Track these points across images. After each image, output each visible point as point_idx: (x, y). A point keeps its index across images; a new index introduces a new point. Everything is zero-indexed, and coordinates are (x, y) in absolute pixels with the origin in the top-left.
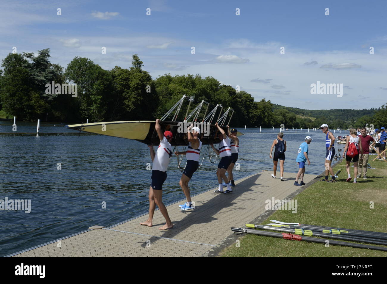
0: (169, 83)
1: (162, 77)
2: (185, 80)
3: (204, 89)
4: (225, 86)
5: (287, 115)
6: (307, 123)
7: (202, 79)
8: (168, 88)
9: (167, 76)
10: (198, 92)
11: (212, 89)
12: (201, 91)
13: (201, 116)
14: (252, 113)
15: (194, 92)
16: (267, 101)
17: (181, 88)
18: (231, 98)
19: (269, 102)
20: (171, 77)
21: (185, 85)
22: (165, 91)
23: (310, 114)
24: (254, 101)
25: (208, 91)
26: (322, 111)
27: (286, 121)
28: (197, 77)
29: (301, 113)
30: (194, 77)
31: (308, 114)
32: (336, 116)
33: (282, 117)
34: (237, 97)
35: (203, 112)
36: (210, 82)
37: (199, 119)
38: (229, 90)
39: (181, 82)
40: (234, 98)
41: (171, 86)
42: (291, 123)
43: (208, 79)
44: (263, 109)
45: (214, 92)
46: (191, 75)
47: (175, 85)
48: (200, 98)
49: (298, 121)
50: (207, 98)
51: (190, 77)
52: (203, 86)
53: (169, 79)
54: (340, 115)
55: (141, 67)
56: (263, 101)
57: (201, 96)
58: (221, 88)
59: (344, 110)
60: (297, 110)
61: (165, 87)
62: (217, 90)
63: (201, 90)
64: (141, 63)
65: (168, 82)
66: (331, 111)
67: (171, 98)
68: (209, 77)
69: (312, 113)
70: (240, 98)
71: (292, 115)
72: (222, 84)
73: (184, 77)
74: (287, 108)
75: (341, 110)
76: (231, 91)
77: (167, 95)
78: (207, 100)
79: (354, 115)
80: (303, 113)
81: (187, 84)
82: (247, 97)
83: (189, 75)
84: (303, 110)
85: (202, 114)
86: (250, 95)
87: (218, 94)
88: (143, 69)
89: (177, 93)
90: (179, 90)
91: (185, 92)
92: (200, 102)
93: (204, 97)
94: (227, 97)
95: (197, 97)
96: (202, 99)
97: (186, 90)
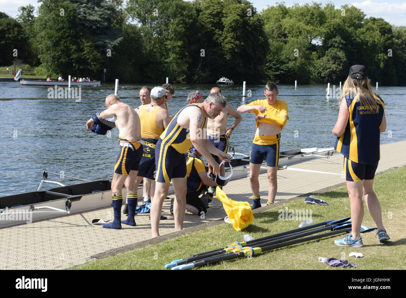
0: (283, 18)
1: (272, 7)
2: (309, 11)
3: (339, 25)
4: (374, 20)
7: (336, 8)
8: (281, 26)
9: (280, 7)
10: (330, 30)
11: (352, 25)
12: (334, 28)
13: (335, 69)
15: (323, 30)
17: (302, 24)
18: (383, 39)
20: (285, 8)
21: (309, 19)
22: (276, 31)
25: (347, 28)
28: (328, 5)
30: (323, 7)
34: (393, 36)
35: (338, 62)
36: (348, 14)
37: (332, 73)
38: (380, 25)
39: (302, 14)
40: (389, 39)
41: (286, 22)
43: (346, 9)
45: (356, 28)
47: (293, 20)
48: (333, 40)
50: (345, 40)
51: (317, 7)
52: (338, 20)
53: (283, 12)
57: (335, 37)
58: (367, 22)
61: (277, 25)
62: (361, 26)
63: (334, 26)
65: (281, 16)
67: (286, 42)
68: (347, 6)
70: (398, 38)
73: (306, 6)
76: (384, 28)
77: (280, 37)
78: (344, 42)
81: (312, 18)
83: (315, 4)
85: (336, 66)
87: (363, 33)
89: (297, 32)
90: (298, 28)
91: (308, 32)
92: (332, 46)
93: (338, 39)
94: (377, 37)
95: (328, 37)
96: (336, 42)
97: (309, 28)
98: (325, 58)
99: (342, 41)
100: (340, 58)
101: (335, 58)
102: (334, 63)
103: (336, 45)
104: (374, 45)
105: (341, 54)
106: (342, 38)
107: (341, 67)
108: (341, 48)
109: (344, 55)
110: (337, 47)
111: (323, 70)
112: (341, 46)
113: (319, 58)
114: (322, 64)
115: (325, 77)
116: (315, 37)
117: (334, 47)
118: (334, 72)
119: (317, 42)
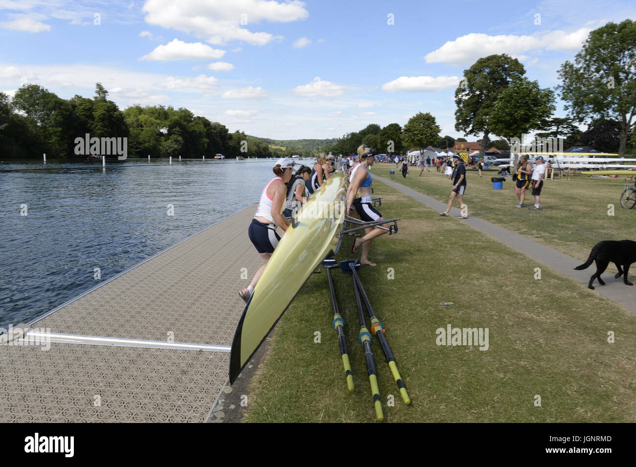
0: (140, 114)
1: (131, 107)
2: (157, 110)
3: (177, 120)
4: (199, 118)
5: (261, 145)
6: (279, 153)
7: (175, 110)
8: (138, 119)
9: (137, 107)
10: (172, 123)
11: (185, 121)
12: (174, 122)
14: (228, 144)
15: (167, 123)
16: (241, 132)
17: (153, 119)
18: (205, 130)
19: (243, 133)
20: (140, 108)
21: (157, 116)
22: (135, 123)
23: (280, 144)
24: (229, 132)
25: (183, 123)
26: (291, 141)
27: (260, 151)
28: (169, 107)
29: (273, 143)
30: (166, 108)
31: (279, 144)
32: (303, 145)
33: (256, 147)
34: (211, 128)
36: (183, 114)
38: (203, 121)
39: (152, 113)
40: (209, 130)
41: (142, 118)
42: (264, 153)
43: (181, 111)
44: (238, 140)
45: (188, 123)
46: (163, 106)
47: (146, 116)
48: (174, 129)
49: (270, 150)
51: (162, 108)
52: (176, 117)
53: (140, 110)
54: (307, 145)
55: (107, 96)
56: (238, 132)
57: (175, 128)
58: (195, 119)
59: (310, 140)
60: (269, 140)
61: (135, 119)
62: (191, 121)
64: (106, 92)
65: (138, 113)
66: (299, 141)
67: (142, 130)
68: (182, 108)
69: (282, 143)
70: (214, 129)
71: (265, 146)
72: (195, 116)
73: (155, 107)
74: (259, 139)
75: (308, 140)
76: (206, 123)
77: (138, 127)
78: (182, 131)
79: (318, 145)
80: (275, 144)
81: (159, 115)
82: (222, 129)
83: (161, 106)
84: (274, 141)
86: (224, 126)
87: (193, 126)
88: (108, 98)
89: (150, 124)
90: (151, 121)
91: (158, 124)
92: (174, 133)
93: (177, 129)
94: (201, 128)
95: (170, 128)
96: (176, 131)
97: (158, 121)
98: (170, 141)
99: (180, 130)
100: (179, 141)
101: (176, 141)
102: (176, 144)
103: (177, 133)
104: (200, 133)
105: (180, 138)
106: (180, 128)
107: (180, 147)
108: (180, 135)
109: (182, 139)
110: (177, 134)
111: (169, 148)
112: (179, 133)
113: (166, 141)
114: (168, 145)
115: (170, 153)
116: (162, 128)
117: (175, 134)
118: (176, 150)
119: (164, 131)
